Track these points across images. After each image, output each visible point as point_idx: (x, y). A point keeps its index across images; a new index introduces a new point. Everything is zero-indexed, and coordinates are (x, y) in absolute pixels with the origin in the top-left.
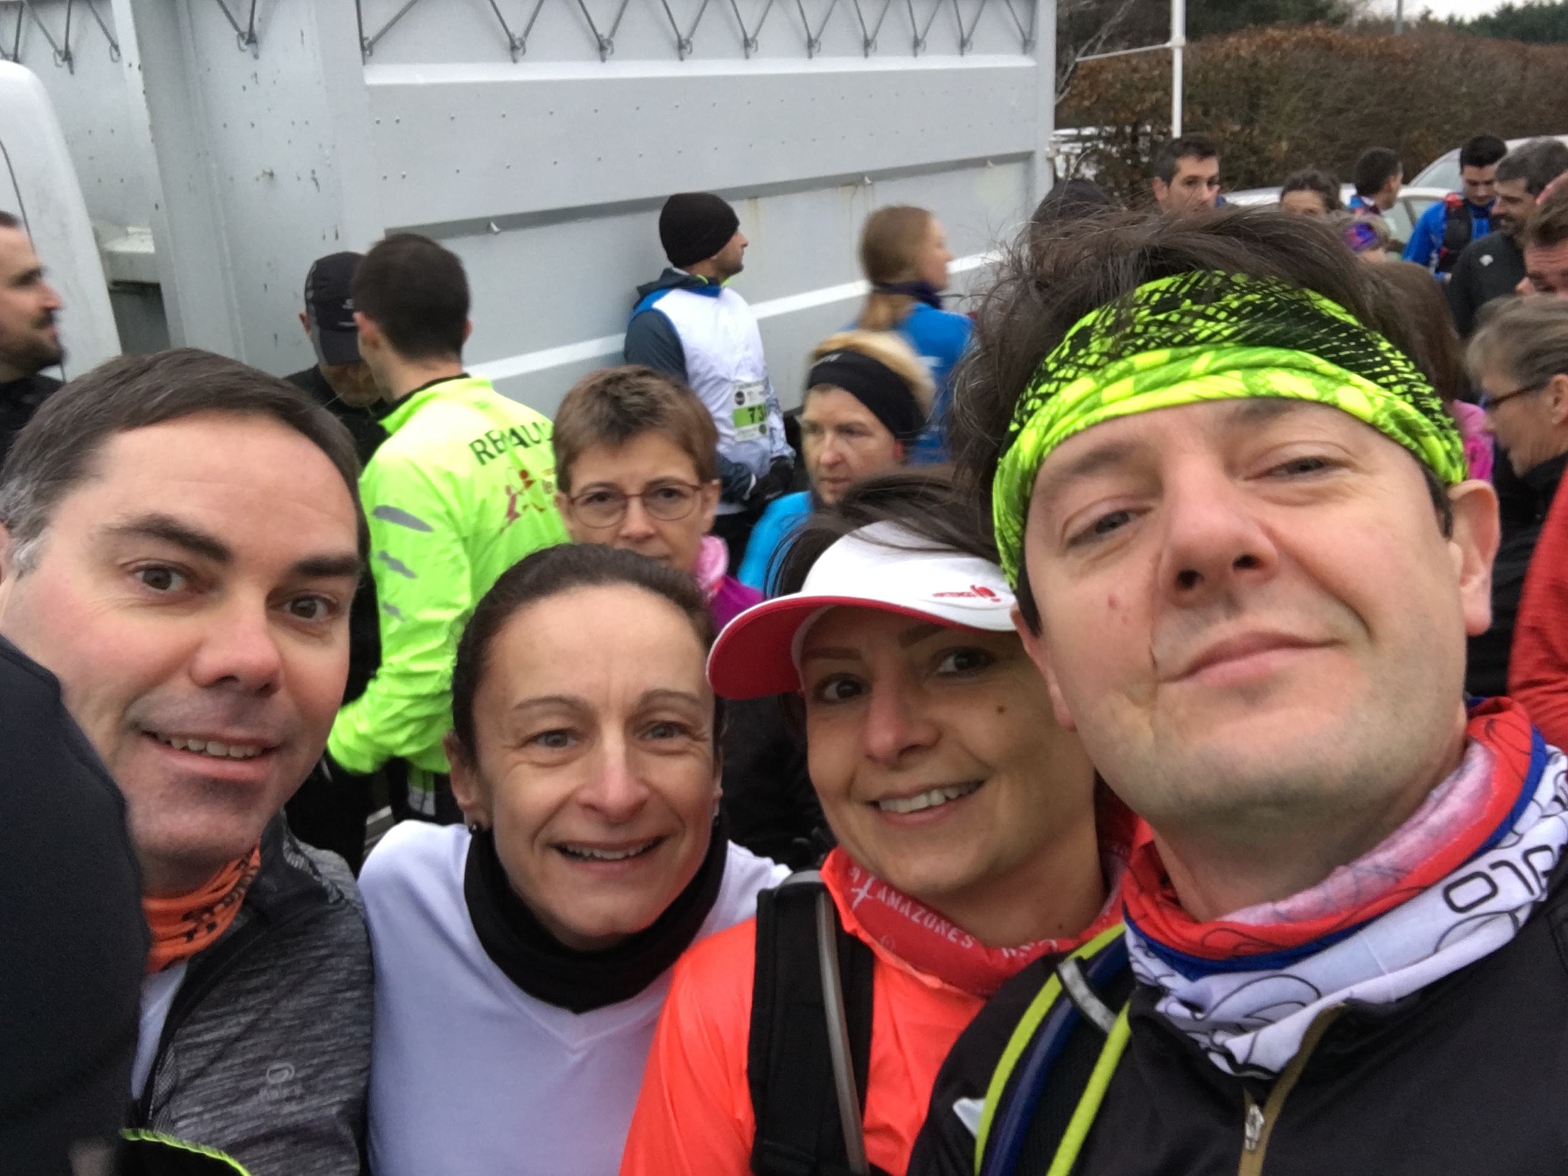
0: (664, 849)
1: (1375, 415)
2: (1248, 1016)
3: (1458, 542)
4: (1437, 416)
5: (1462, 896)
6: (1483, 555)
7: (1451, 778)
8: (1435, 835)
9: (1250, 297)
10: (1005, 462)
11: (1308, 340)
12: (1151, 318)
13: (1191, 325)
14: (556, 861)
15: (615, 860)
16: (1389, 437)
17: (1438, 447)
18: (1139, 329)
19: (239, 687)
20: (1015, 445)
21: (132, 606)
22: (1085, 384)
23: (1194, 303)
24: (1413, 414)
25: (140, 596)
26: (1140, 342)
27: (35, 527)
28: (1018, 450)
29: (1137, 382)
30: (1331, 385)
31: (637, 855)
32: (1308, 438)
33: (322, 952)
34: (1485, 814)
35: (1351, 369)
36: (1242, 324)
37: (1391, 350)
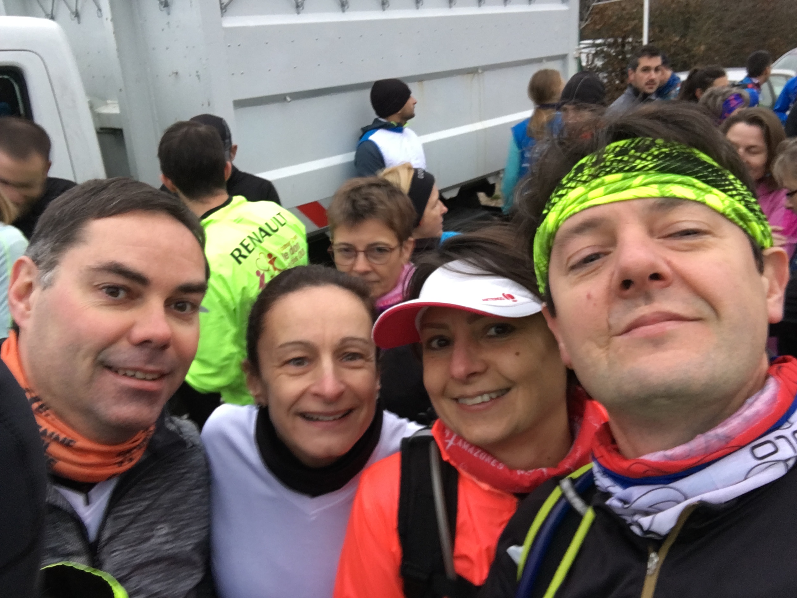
0: (353, 415)
1: (724, 209)
2: (651, 507)
3: (767, 277)
4: (757, 213)
5: (761, 451)
6: (780, 285)
7: (757, 394)
8: (748, 420)
9: (664, 150)
10: (540, 229)
11: (692, 171)
12: (614, 159)
13: (634, 162)
14: (300, 422)
15: (329, 421)
16: (731, 221)
17: (757, 228)
18: (608, 164)
19: (153, 345)
20: (545, 220)
21: (101, 305)
22: (581, 190)
23: (636, 152)
24: (744, 210)
25: (104, 300)
26: (608, 169)
27: (51, 265)
28: (547, 223)
29: (606, 189)
30: (703, 193)
31: (340, 418)
32: (690, 219)
33: (183, 471)
34: (772, 412)
35: (714, 186)
36: (659, 162)
37: (734, 179)
